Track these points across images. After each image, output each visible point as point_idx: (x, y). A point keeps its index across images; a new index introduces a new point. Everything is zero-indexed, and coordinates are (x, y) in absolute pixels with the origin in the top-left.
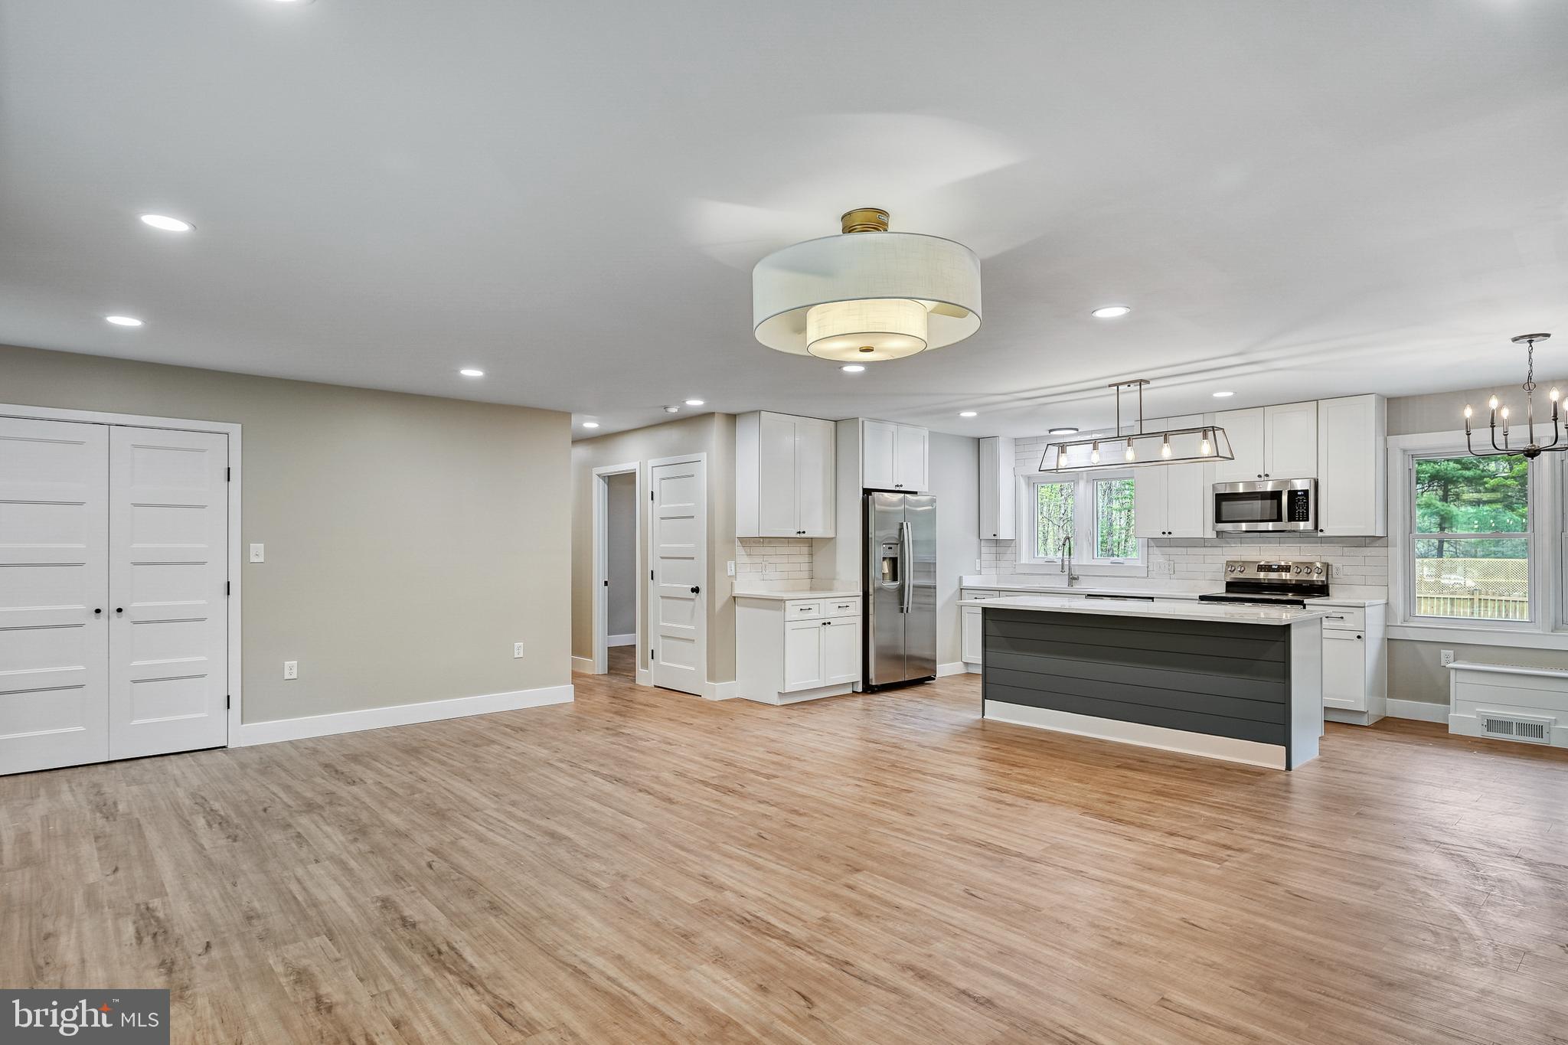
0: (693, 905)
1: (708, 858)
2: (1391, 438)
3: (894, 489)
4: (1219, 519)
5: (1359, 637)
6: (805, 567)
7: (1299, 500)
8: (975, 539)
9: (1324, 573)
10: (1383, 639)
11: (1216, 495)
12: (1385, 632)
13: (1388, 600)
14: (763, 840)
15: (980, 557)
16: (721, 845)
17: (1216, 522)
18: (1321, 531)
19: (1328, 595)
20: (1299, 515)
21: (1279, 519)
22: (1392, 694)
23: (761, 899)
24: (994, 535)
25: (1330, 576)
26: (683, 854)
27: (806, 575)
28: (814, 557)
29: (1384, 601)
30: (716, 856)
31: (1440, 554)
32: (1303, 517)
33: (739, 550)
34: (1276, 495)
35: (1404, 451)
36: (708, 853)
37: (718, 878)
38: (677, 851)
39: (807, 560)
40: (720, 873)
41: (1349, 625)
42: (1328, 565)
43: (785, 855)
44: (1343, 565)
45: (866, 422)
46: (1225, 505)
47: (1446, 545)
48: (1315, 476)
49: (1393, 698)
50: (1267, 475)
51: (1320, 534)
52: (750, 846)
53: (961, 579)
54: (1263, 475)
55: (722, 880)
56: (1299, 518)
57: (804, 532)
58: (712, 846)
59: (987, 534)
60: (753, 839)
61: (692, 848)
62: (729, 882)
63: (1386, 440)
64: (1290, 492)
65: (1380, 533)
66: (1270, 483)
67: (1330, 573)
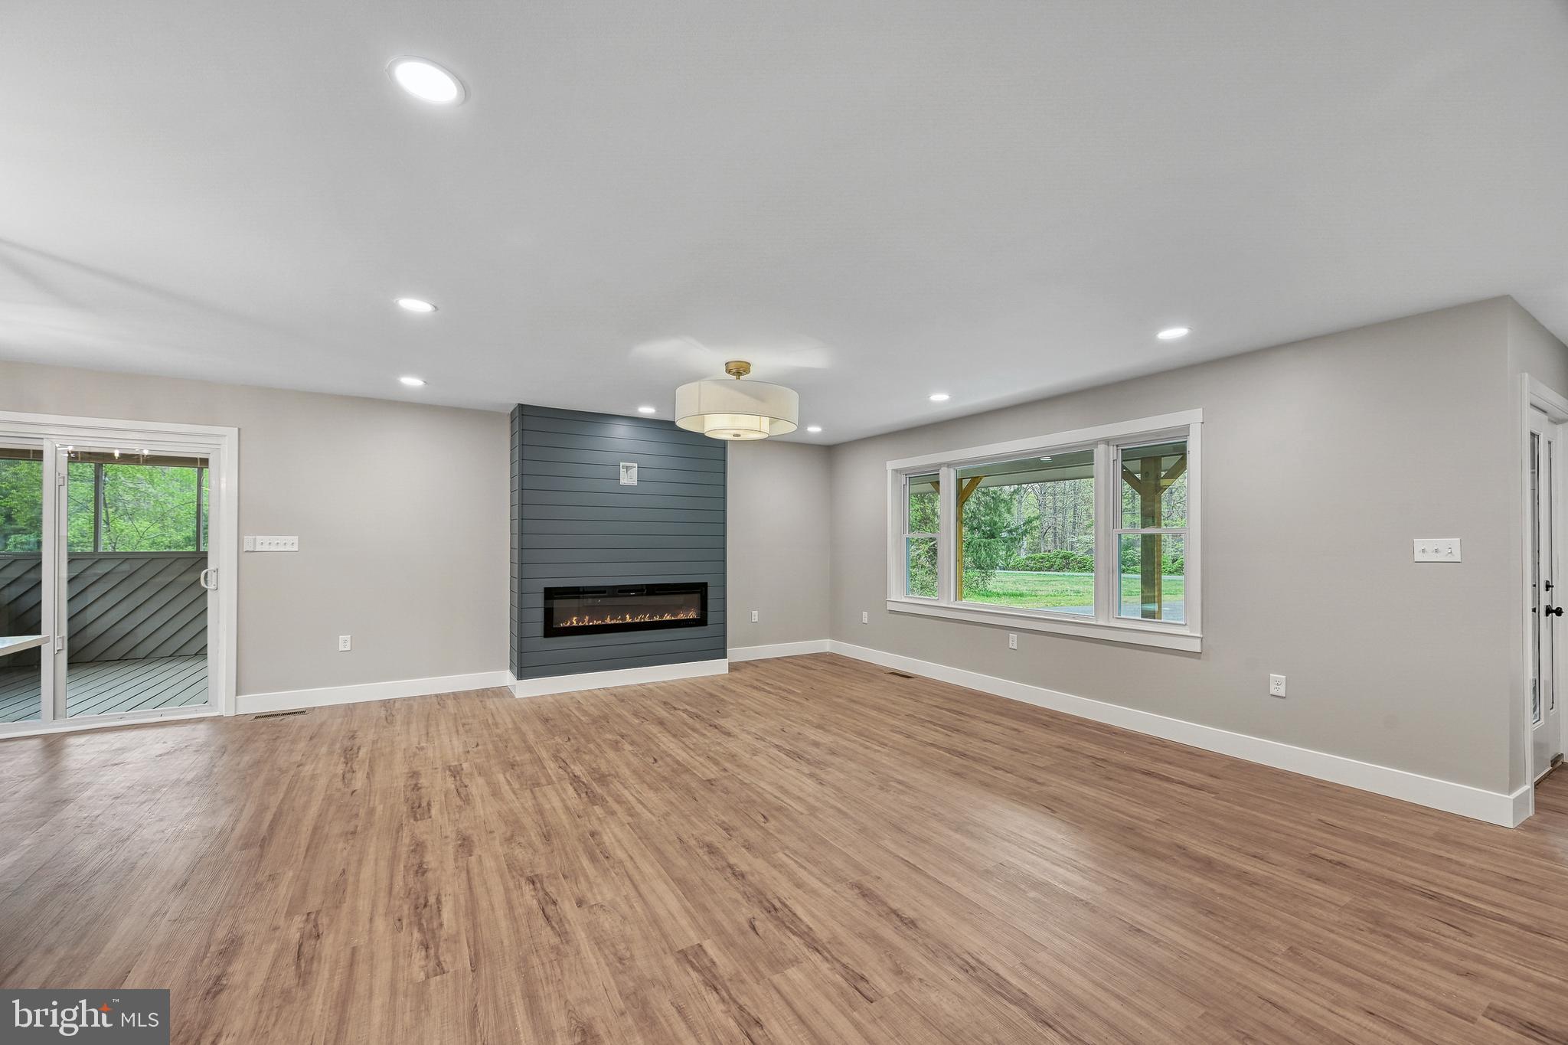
0: (830, 767)
1: (817, 799)
14: (765, 814)
16: (806, 812)
23: (787, 768)
26: (839, 805)
30: (811, 800)
36: (817, 804)
37: (812, 783)
38: (844, 809)
40: (810, 785)
43: (754, 797)
52: (780, 809)
55: (809, 781)
58: (813, 810)
60: (773, 816)
61: (831, 810)
62: (804, 779)
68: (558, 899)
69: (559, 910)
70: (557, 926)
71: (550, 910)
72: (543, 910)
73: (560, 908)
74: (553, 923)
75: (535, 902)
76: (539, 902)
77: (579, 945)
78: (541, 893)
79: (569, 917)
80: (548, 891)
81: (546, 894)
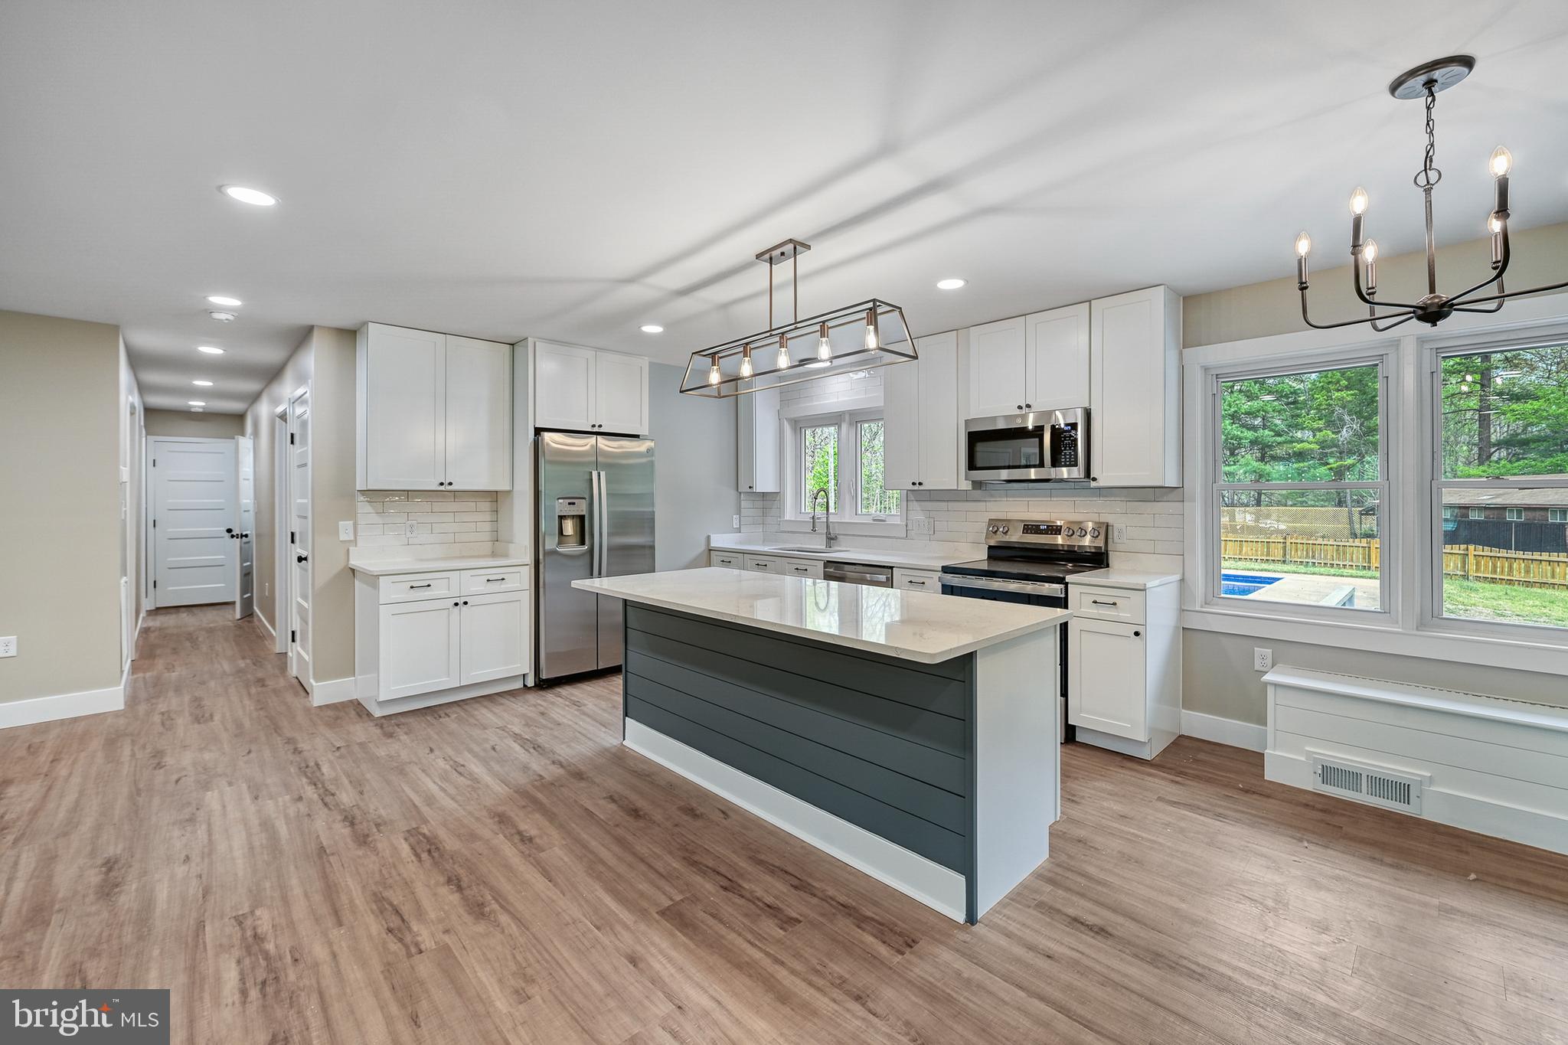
2: (1186, 351)
3: (590, 430)
4: (972, 465)
5: (1137, 634)
6: (487, 527)
7: (1065, 437)
8: (733, 492)
9: (1102, 537)
10: (1176, 628)
11: (969, 433)
12: (1180, 618)
13: (1183, 574)
15: (739, 512)
17: (969, 470)
18: (1094, 479)
19: (1108, 566)
20: (1065, 458)
21: (1041, 465)
22: (1188, 704)
24: (750, 487)
25: (1110, 541)
27: (487, 536)
28: (499, 514)
29: (1178, 577)
31: (1258, 503)
32: (1070, 461)
33: (363, 507)
34: (1038, 431)
35: (1206, 369)
39: (488, 517)
41: (1124, 615)
42: (1107, 526)
44: (1128, 525)
45: (537, 343)
46: (981, 447)
47: (1263, 497)
48: (1087, 405)
49: (1189, 709)
50: (1028, 406)
51: (1093, 484)
53: (709, 537)
54: (1024, 406)
56: (1065, 461)
57: (450, 484)
59: (744, 488)
63: (1181, 353)
64: (1053, 427)
65: (1171, 481)
66: (1031, 416)
67: (1110, 536)
68: (385, 936)
69: (384, 923)
70: (387, 906)
71: (395, 922)
72: (403, 920)
73: (382, 925)
74: (390, 909)
75: (415, 929)
76: (409, 929)
77: (363, 892)
78: (408, 939)
79: (372, 916)
80: (399, 944)
81: (401, 940)
